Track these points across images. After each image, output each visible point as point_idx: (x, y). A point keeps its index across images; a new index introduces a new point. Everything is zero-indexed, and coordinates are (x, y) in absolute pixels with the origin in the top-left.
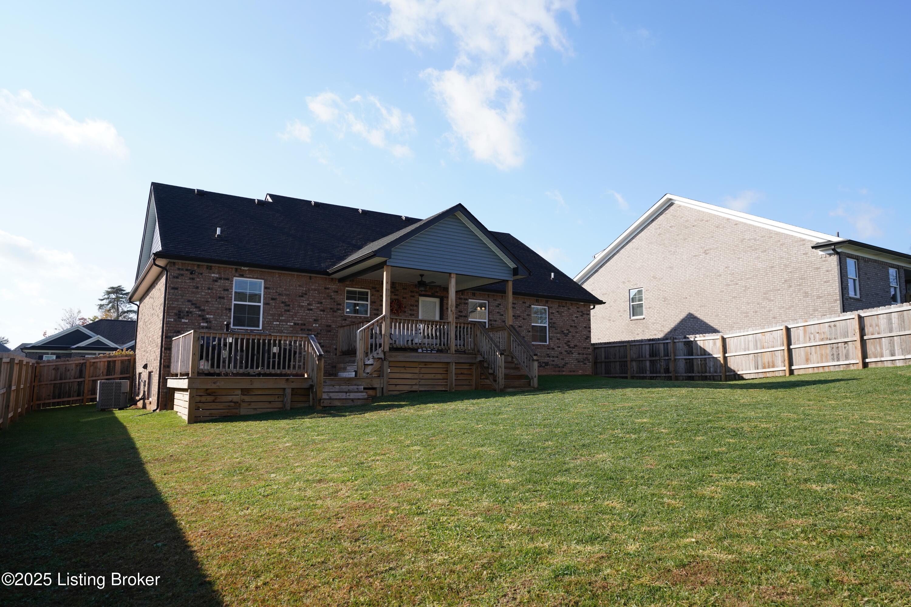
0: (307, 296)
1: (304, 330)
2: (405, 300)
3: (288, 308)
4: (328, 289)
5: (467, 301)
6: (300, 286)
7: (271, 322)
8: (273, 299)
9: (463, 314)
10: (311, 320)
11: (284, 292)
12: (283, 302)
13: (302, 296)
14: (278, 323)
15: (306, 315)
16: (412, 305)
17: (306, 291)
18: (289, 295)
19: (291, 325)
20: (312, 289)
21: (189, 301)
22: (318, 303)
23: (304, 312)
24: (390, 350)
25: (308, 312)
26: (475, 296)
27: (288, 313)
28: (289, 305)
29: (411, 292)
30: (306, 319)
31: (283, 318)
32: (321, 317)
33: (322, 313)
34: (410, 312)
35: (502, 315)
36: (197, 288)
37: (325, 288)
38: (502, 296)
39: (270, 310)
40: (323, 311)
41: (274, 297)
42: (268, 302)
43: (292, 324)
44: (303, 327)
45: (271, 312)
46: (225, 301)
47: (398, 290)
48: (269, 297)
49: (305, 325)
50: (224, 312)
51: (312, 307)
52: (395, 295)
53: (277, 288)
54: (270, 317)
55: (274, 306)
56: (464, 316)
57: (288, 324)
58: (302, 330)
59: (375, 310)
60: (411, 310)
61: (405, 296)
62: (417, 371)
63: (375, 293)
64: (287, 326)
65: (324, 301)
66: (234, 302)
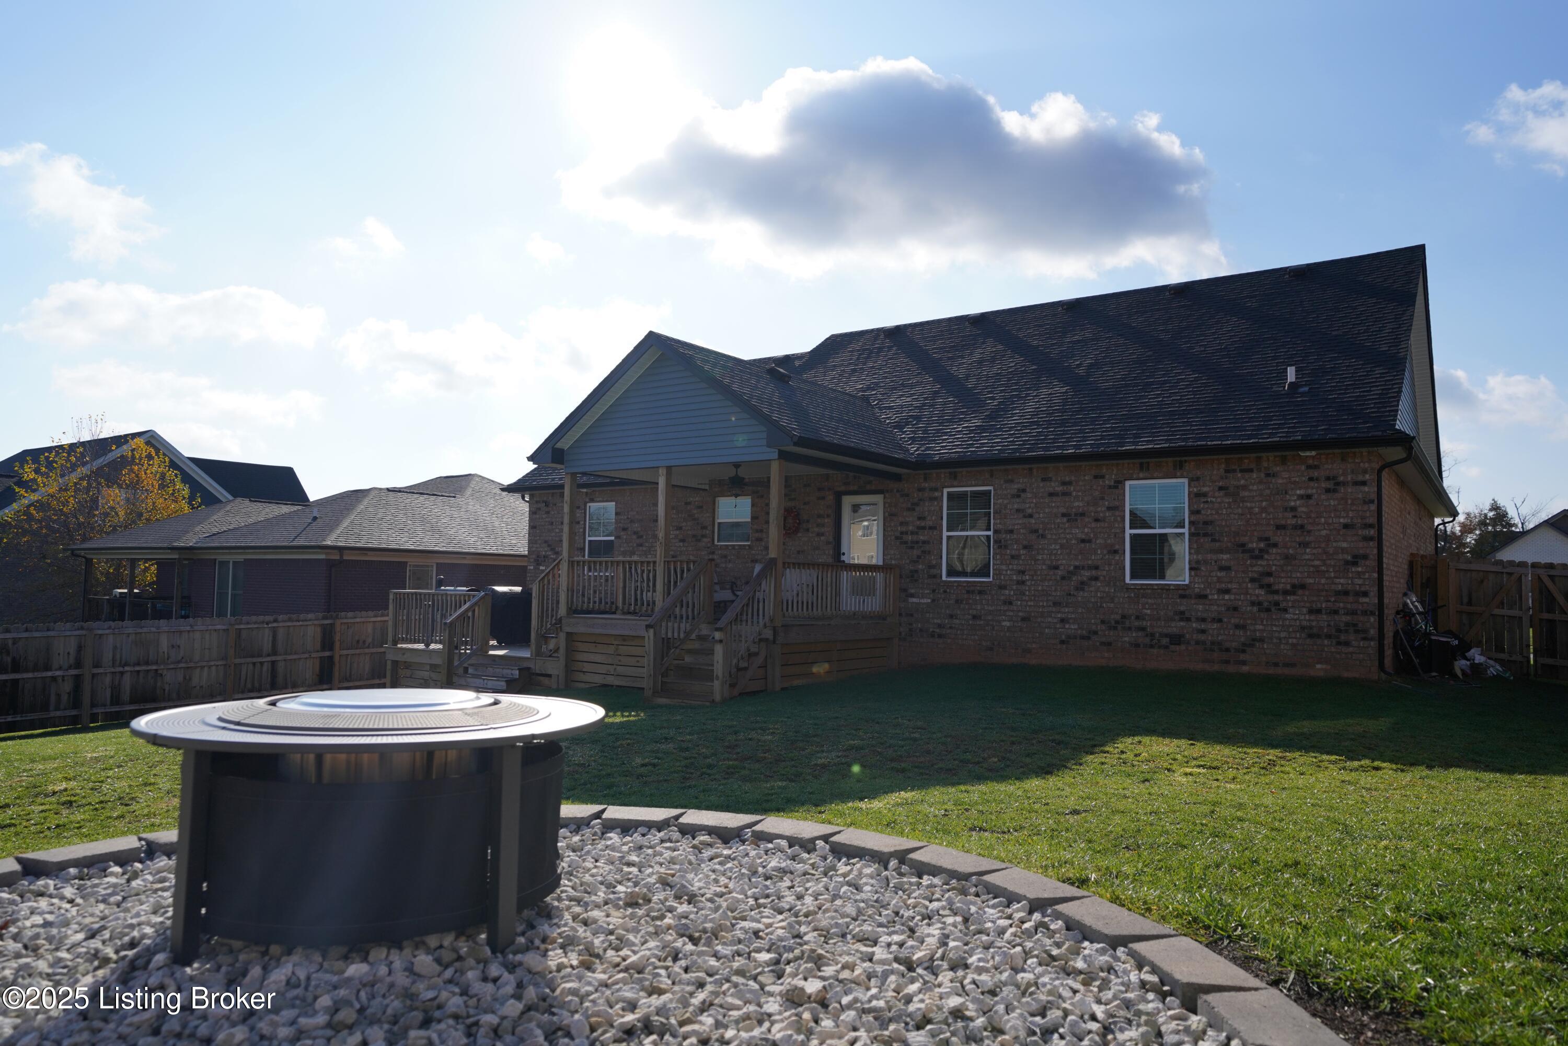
3: (641, 541)
4: (690, 503)
5: (936, 494)
8: (624, 529)
9: (929, 523)
11: (636, 517)
12: (635, 533)
16: (819, 516)
18: (642, 520)
21: (546, 542)
22: (678, 529)
26: (955, 478)
27: (641, 548)
28: (641, 537)
29: (819, 489)
33: (681, 544)
34: (816, 530)
35: (1031, 516)
36: (552, 524)
37: (687, 504)
38: (1031, 469)
39: (620, 546)
40: (683, 541)
41: (625, 526)
42: (619, 534)
45: (622, 549)
47: (794, 490)
48: (620, 527)
52: (790, 500)
53: (628, 512)
55: (626, 539)
56: (931, 528)
59: (757, 531)
60: (818, 525)
61: (807, 499)
62: (611, 650)
63: (757, 500)
65: (684, 524)
66: (588, 539)
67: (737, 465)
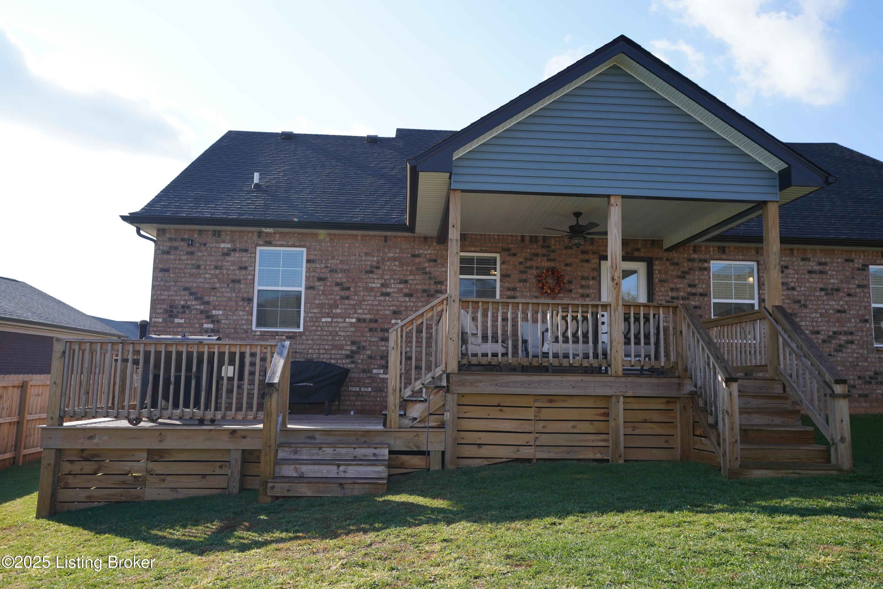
0: (380, 272)
1: (376, 330)
2: (569, 269)
3: (347, 293)
4: (418, 256)
5: (706, 265)
6: (366, 254)
7: (317, 318)
8: (320, 279)
9: (700, 290)
10: (387, 312)
11: (340, 266)
12: (337, 284)
13: (372, 272)
14: (329, 320)
15: (379, 304)
16: (583, 278)
17: (378, 262)
18: (349, 271)
19: (351, 323)
20: (389, 259)
21: (186, 289)
22: (400, 283)
23: (375, 299)
24: (460, 370)
25: (382, 298)
26: (724, 252)
27: (346, 302)
28: (348, 289)
29: (580, 252)
30: (378, 310)
31: (338, 311)
32: (406, 307)
33: (407, 299)
34: (580, 291)
35: (793, 289)
36: (199, 267)
37: (413, 256)
38: (792, 250)
39: (315, 299)
40: (410, 295)
41: (322, 276)
42: (312, 284)
43: (354, 320)
44: (374, 325)
45: (317, 302)
46: (242, 286)
47: (554, 251)
48: (314, 277)
49: (376, 321)
50: (241, 304)
51: (388, 290)
52: (549, 260)
53: (327, 260)
54: (315, 311)
55: (323, 291)
56: (701, 295)
57: (347, 320)
58: (371, 330)
59: (509, 289)
60: (582, 287)
61: (569, 261)
62: (530, 414)
63: (508, 258)
64: (345, 325)
65: (411, 277)
66: (258, 288)
67: (577, 215)
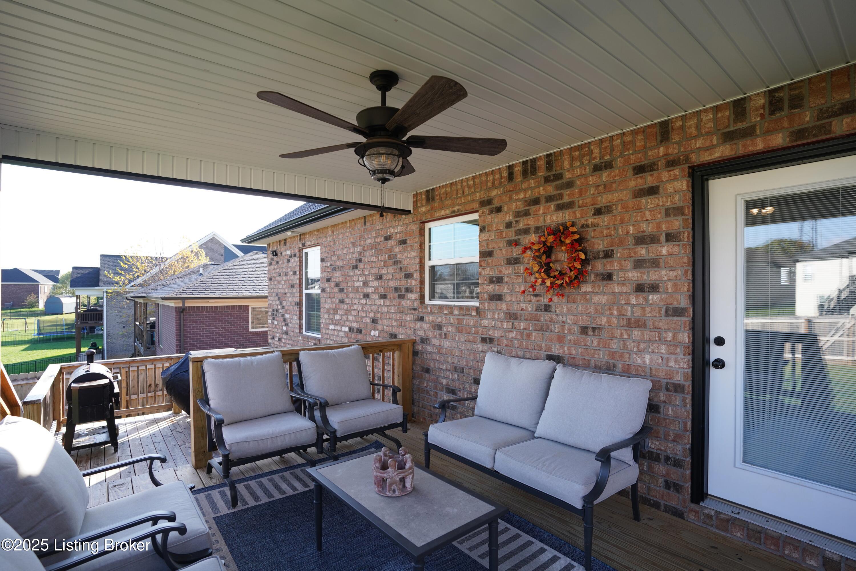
0: (362, 266)
3: (342, 295)
4: (390, 237)
6: (353, 244)
7: (327, 324)
8: (328, 280)
10: (368, 320)
11: (338, 263)
12: (337, 285)
13: (357, 267)
14: (333, 327)
15: (362, 309)
17: (361, 253)
18: (343, 268)
19: (345, 332)
20: (368, 247)
22: (377, 279)
23: (359, 303)
25: (364, 301)
27: (342, 306)
28: (343, 290)
29: (640, 170)
30: (362, 317)
31: (338, 317)
32: (382, 313)
33: (382, 302)
34: (634, 276)
36: (280, 275)
37: (386, 238)
39: (325, 302)
40: (383, 297)
41: (329, 276)
42: (323, 286)
43: (347, 329)
44: (360, 337)
45: (327, 306)
46: (295, 291)
47: (570, 185)
48: (324, 277)
49: (361, 331)
50: (295, 308)
51: (368, 290)
52: (560, 208)
53: (331, 257)
54: (326, 316)
55: (330, 293)
57: (343, 329)
59: (491, 280)
60: (639, 264)
63: (489, 218)
64: (342, 334)
66: (305, 291)
